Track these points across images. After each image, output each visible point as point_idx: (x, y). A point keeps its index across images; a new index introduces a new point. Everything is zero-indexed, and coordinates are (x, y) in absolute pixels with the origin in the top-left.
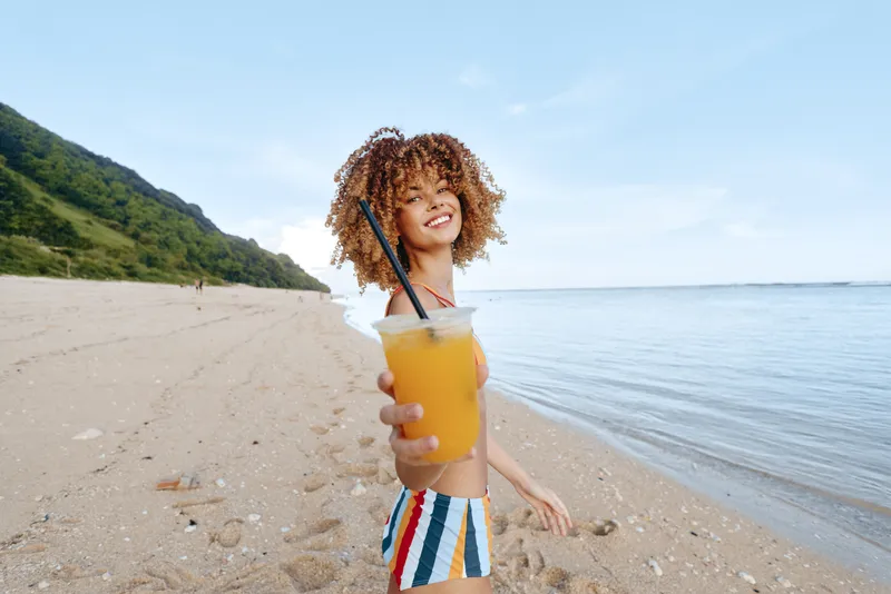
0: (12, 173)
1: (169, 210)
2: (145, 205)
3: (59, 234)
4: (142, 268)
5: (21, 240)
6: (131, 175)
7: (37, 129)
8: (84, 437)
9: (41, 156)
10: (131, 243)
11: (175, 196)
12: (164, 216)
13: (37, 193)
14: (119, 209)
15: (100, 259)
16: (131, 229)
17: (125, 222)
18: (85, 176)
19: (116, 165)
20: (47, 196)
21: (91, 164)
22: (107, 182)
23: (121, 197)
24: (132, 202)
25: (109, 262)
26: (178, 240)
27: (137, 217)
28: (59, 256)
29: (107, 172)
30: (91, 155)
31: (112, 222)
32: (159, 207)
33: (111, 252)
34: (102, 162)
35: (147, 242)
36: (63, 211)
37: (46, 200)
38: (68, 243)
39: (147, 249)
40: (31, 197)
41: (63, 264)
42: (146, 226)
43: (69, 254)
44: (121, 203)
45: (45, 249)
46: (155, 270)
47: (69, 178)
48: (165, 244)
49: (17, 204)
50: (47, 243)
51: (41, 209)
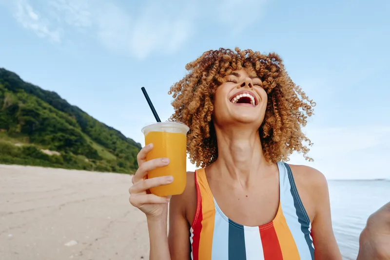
0: (82, 134)
1: (130, 145)
2: (123, 143)
3: (93, 155)
4: (118, 168)
5: (80, 157)
6: (119, 133)
7: (92, 118)
8: (68, 244)
9: (92, 127)
10: (115, 158)
11: (132, 140)
12: (128, 147)
13: (88, 139)
14: (113, 145)
15: (104, 164)
16: (116, 152)
17: (114, 150)
18: (104, 133)
19: (114, 129)
20: (91, 141)
21: (107, 129)
22: (111, 135)
23: (115, 140)
24: (118, 142)
25: (107, 165)
26: (131, 157)
27: (119, 148)
28: (91, 163)
29: (111, 132)
30: (107, 127)
31: (111, 150)
32: (127, 144)
33: (109, 161)
34: (111, 129)
35: (121, 157)
36: (96, 146)
37: (91, 143)
38: (95, 158)
39: (120, 160)
40: (85, 141)
41: (91, 166)
42: (121, 151)
43: (94, 162)
44: (114, 143)
45: (87, 160)
46: (122, 169)
47: (99, 135)
48: (127, 158)
49: (82, 144)
50: (88, 157)
51: (88, 146)
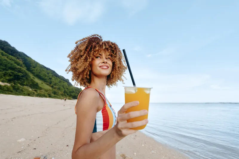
0: (27, 72)
1: (61, 80)
2: (56, 79)
3: (35, 86)
4: (53, 95)
5: (26, 87)
6: (54, 72)
7: (35, 61)
8: (20, 141)
9: (34, 68)
10: (51, 88)
11: (63, 77)
12: (60, 82)
13: (31, 76)
14: (50, 80)
15: (43, 92)
16: (51, 85)
17: (50, 83)
18: (43, 72)
19: (51, 70)
20: (34, 77)
21: (45, 70)
22: (48, 73)
23: (51, 77)
24: (53, 78)
25: (45, 93)
26: (62, 88)
27: (54, 82)
28: (33, 91)
29: (48, 71)
30: (45, 68)
31: (48, 83)
32: (59, 80)
33: (46, 91)
34: (48, 69)
35: (55, 88)
36: (37, 80)
37: (33, 78)
38: (36, 88)
39: (54, 90)
40: (30, 77)
41: (34, 93)
42: (55, 84)
43: (36, 91)
44: (50, 79)
45: (30, 90)
46: (56, 95)
47: (40, 73)
48: (59, 89)
49: (27, 79)
50: (31, 88)
51: (32, 80)
